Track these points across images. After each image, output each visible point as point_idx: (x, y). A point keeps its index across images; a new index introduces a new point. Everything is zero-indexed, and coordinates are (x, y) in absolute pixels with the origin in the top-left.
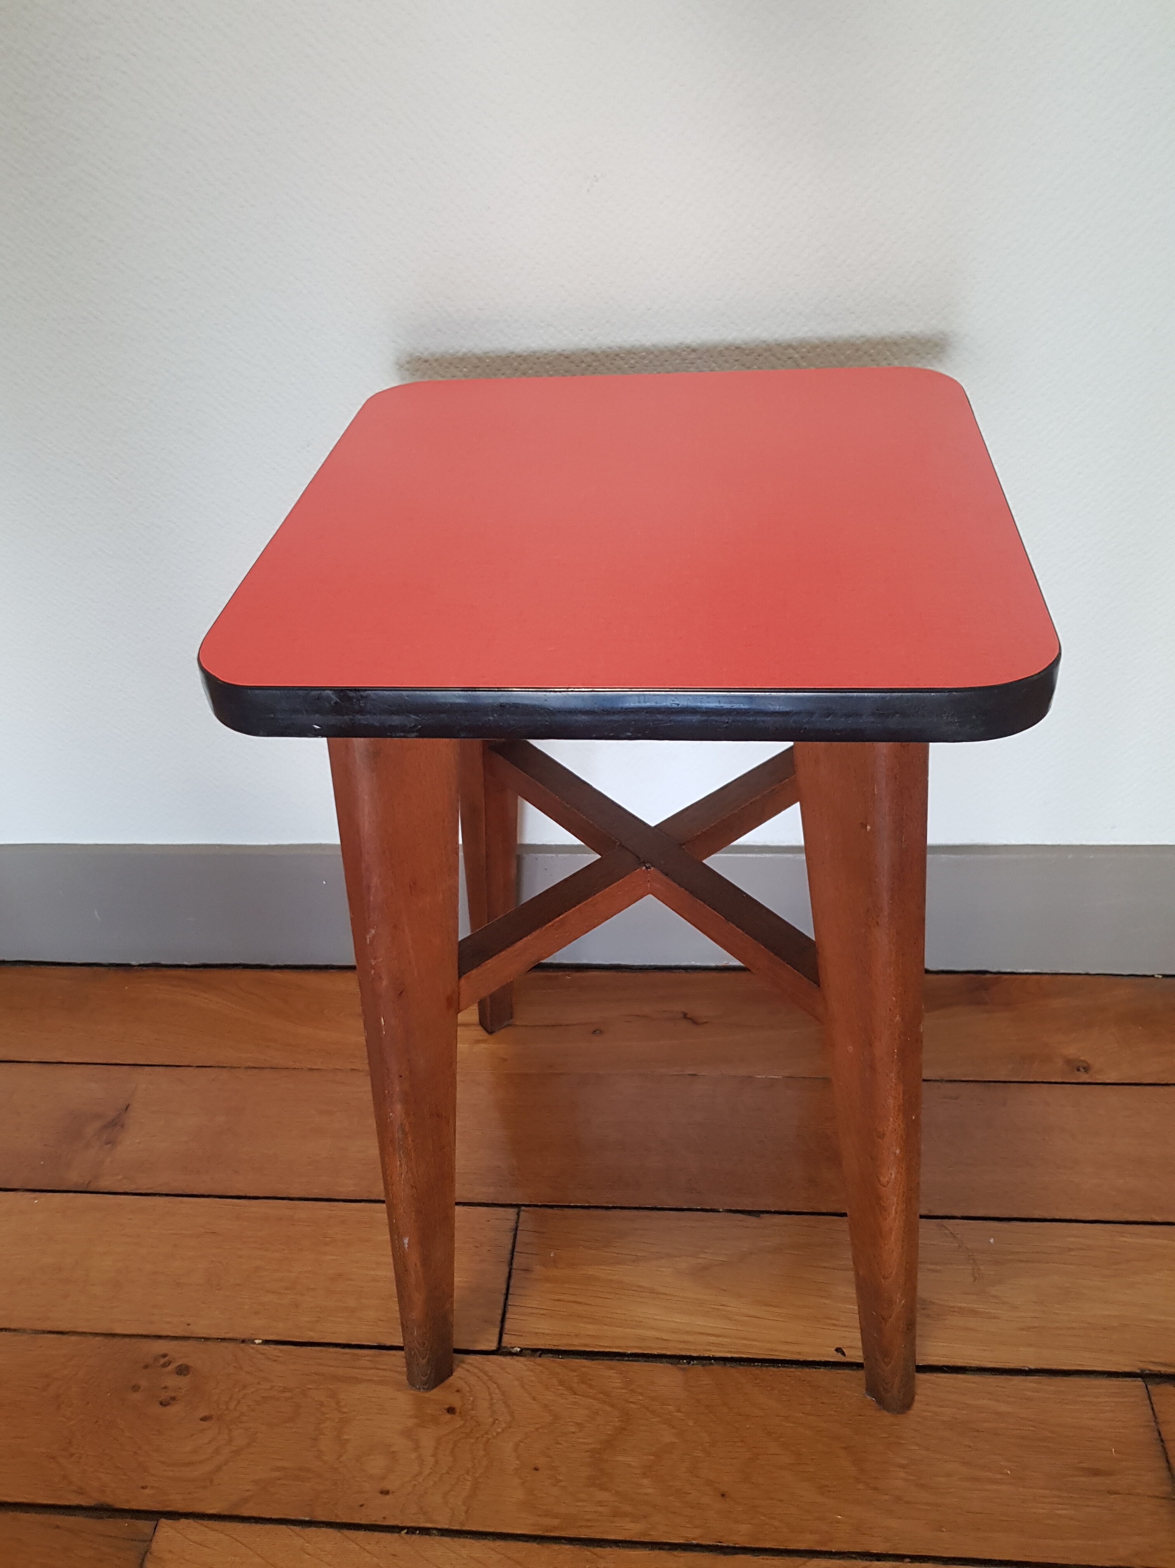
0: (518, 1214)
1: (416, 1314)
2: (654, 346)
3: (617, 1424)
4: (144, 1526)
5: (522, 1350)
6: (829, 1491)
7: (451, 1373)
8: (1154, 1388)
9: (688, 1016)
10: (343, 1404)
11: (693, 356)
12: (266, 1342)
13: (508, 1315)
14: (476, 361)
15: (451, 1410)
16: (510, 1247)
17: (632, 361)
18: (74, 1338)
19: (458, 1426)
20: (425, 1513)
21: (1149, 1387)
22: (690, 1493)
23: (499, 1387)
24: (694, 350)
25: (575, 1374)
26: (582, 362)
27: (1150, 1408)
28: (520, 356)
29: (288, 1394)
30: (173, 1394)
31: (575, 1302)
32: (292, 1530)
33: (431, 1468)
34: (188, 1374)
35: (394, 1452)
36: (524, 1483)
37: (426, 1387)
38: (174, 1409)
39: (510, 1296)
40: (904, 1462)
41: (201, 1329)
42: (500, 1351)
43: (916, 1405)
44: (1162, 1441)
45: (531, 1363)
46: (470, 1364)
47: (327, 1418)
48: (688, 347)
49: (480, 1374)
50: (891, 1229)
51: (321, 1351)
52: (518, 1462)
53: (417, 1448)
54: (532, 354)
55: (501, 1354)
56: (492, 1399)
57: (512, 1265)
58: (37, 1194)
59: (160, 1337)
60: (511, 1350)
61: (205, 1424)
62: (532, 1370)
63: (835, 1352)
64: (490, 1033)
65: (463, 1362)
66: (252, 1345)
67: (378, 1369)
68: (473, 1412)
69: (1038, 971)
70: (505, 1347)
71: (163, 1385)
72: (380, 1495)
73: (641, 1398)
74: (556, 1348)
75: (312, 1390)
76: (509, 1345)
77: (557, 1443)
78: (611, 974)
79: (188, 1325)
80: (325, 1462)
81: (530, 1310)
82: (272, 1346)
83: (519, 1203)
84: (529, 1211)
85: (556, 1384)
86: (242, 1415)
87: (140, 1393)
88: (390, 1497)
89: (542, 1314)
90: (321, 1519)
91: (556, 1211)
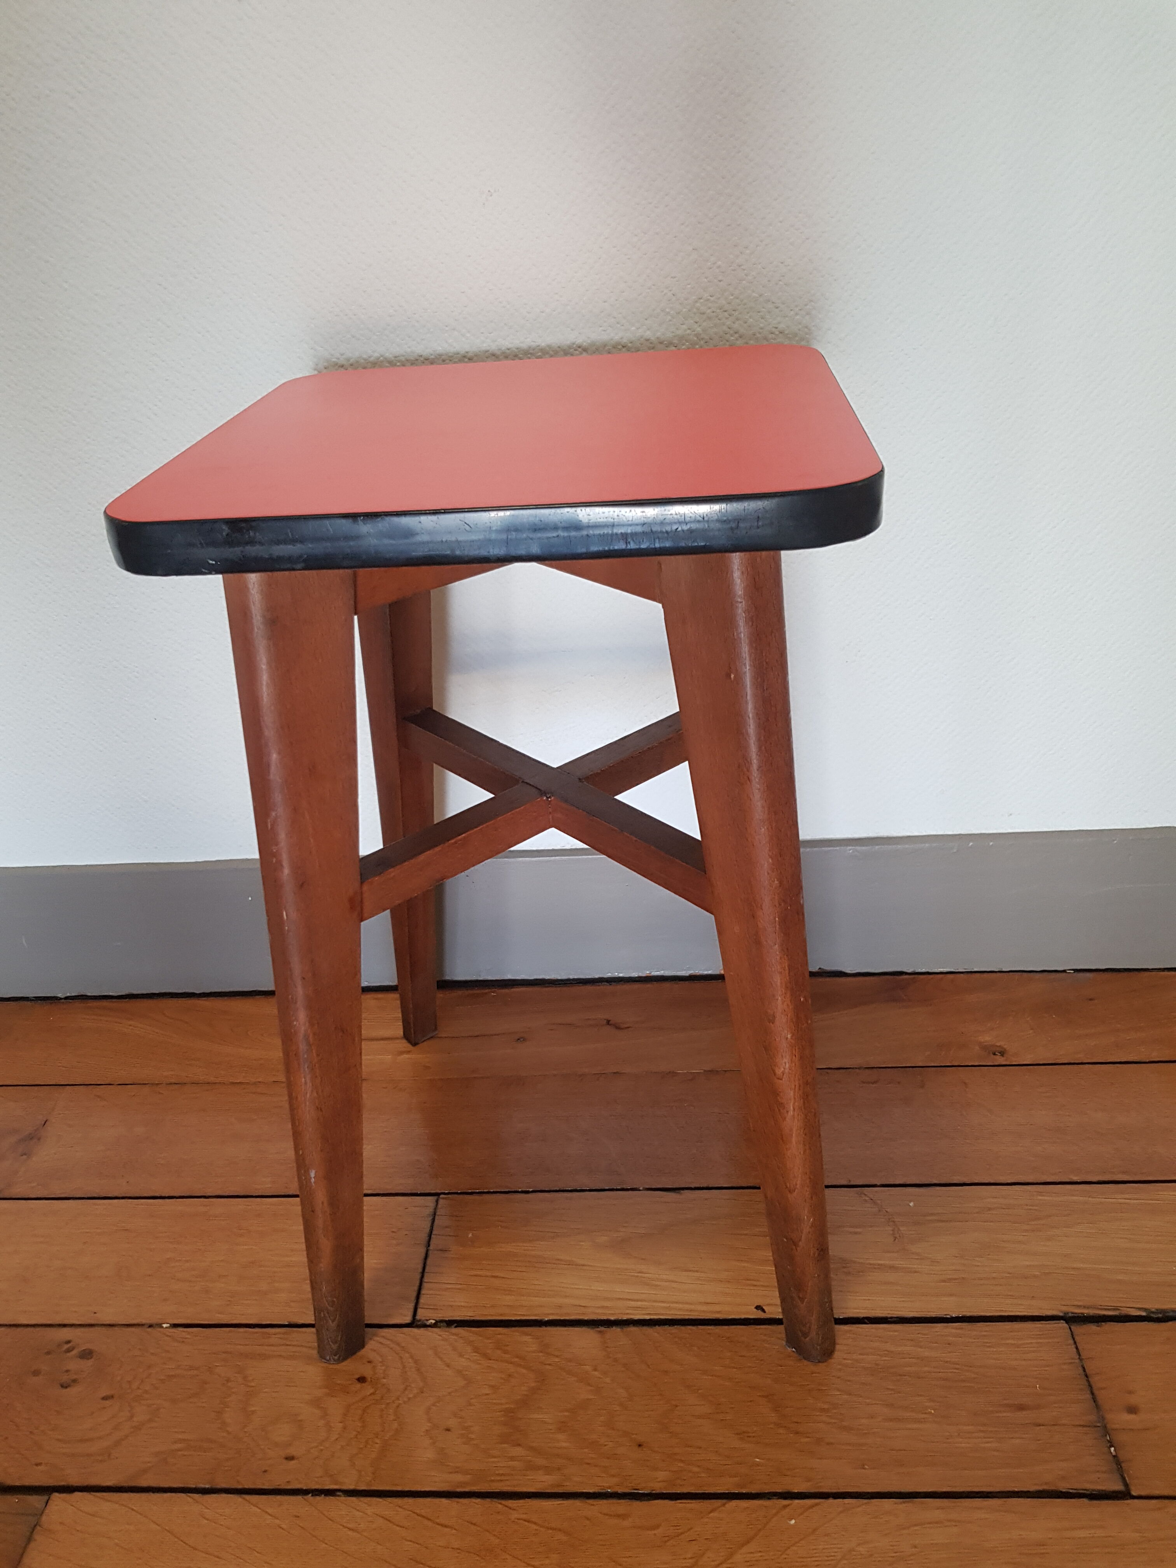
1: (325, 1264)
3: (533, 1385)
4: (36, 1500)
5: (435, 1322)
6: (749, 1437)
7: (363, 1346)
8: (1078, 1329)
9: (611, 1022)
10: (251, 1378)
12: (175, 1326)
13: (423, 1292)
15: (362, 1380)
16: (428, 1230)
19: (368, 1394)
20: (328, 1476)
21: (1072, 1327)
22: (605, 1445)
23: (412, 1357)
25: (490, 1341)
27: (1073, 1346)
29: (194, 1372)
30: (75, 1377)
32: (190, 1497)
33: (339, 1434)
34: (91, 1358)
35: (301, 1421)
36: (434, 1443)
37: (336, 1358)
38: (74, 1390)
39: (426, 1274)
40: (826, 1406)
41: (108, 1317)
42: (414, 1324)
43: (837, 1354)
44: (1087, 1376)
45: (444, 1334)
46: (383, 1337)
47: (233, 1392)
49: (392, 1345)
50: (791, 1130)
51: (230, 1332)
52: (429, 1424)
53: (325, 1415)
54: (438, 357)
55: (415, 1327)
56: (404, 1367)
57: (429, 1246)
59: (65, 1326)
60: (426, 1322)
61: (107, 1403)
62: (446, 1340)
63: (755, 1310)
64: (415, 1044)
65: (375, 1335)
66: (160, 1329)
67: (287, 1345)
68: (384, 1380)
69: (952, 970)
70: (420, 1320)
71: (65, 1369)
72: (285, 1461)
73: (557, 1360)
74: (472, 1318)
75: (219, 1367)
76: (423, 1319)
77: (471, 1405)
78: (536, 989)
79: (95, 1313)
80: (229, 1433)
81: (446, 1286)
82: (180, 1329)
83: (438, 1191)
84: (447, 1198)
85: (470, 1351)
86: (145, 1393)
87: (40, 1377)
88: (294, 1462)
89: (458, 1289)
90: (223, 1486)
91: (476, 1197)
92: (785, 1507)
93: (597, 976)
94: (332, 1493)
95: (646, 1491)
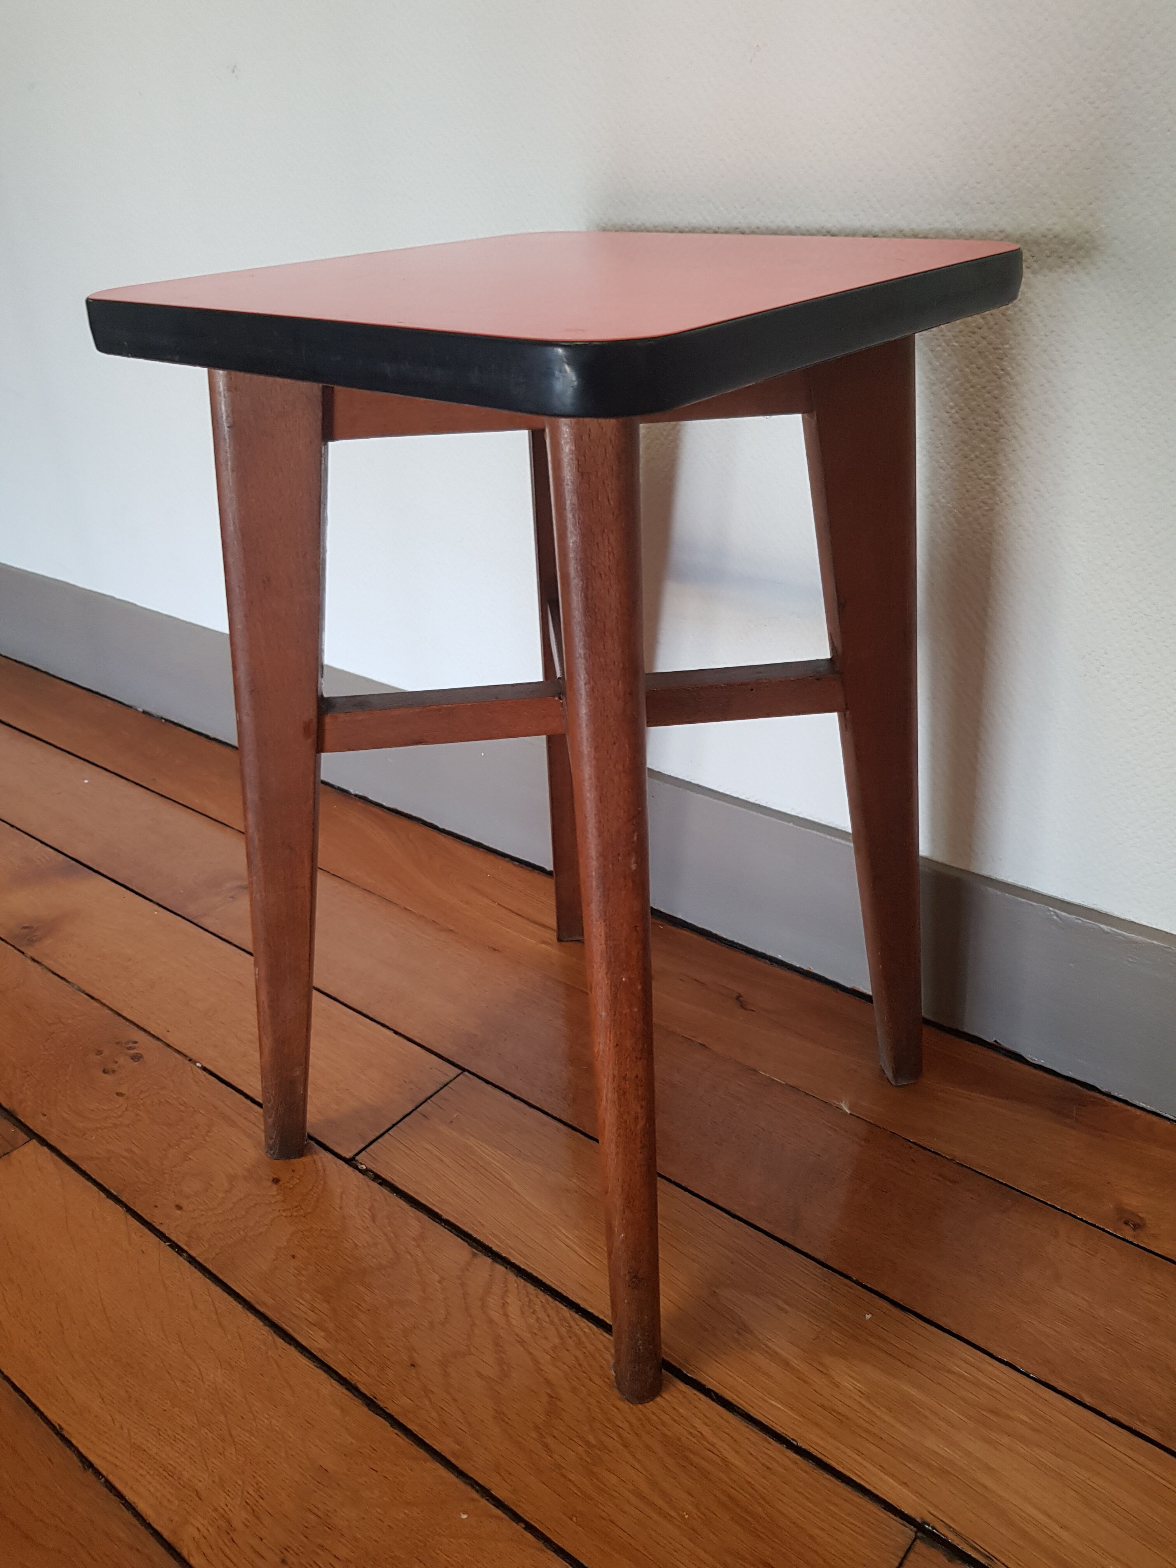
0: (458, 1075)
4: (22, 1136)
5: (367, 1170)
6: (503, 1420)
7: (301, 1154)
8: (921, 1547)
9: (741, 999)
10: (211, 1134)
12: (204, 1069)
13: (379, 1140)
16: (429, 1094)
18: (96, 1004)
19: (270, 1194)
20: (190, 1237)
21: (916, 1540)
22: (388, 1347)
23: (325, 1185)
25: (388, 1209)
29: (183, 1108)
30: (117, 1068)
31: (439, 1159)
32: (99, 1193)
33: (224, 1211)
34: (138, 1061)
35: (211, 1185)
36: (276, 1261)
37: (275, 1155)
38: (107, 1077)
39: (395, 1128)
41: (173, 1038)
42: (351, 1162)
45: (364, 1182)
46: (321, 1158)
49: (320, 1169)
52: (285, 1244)
53: (228, 1191)
55: (350, 1165)
56: (312, 1190)
57: (418, 1107)
58: (161, 909)
59: (144, 1030)
60: (359, 1164)
61: (115, 1097)
62: (359, 1187)
64: (560, 940)
65: (316, 1153)
66: (192, 1065)
68: (290, 1191)
70: (357, 1161)
71: (116, 1060)
72: (174, 1207)
73: (420, 1254)
74: (393, 1182)
75: (200, 1114)
76: (360, 1161)
77: (327, 1249)
78: (701, 939)
79: (168, 1031)
80: (162, 1164)
81: (401, 1146)
82: (204, 1073)
83: (466, 1067)
84: (468, 1077)
85: (367, 1207)
86: (143, 1104)
87: (99, 1057)
88: (179, 1212)
89: (406, 1153)
90: (124, 1199)
91: (489, 1088)
92: (472, 1499)
93: (759, 950)
94: (180, 1251)
95: (382, 1405)
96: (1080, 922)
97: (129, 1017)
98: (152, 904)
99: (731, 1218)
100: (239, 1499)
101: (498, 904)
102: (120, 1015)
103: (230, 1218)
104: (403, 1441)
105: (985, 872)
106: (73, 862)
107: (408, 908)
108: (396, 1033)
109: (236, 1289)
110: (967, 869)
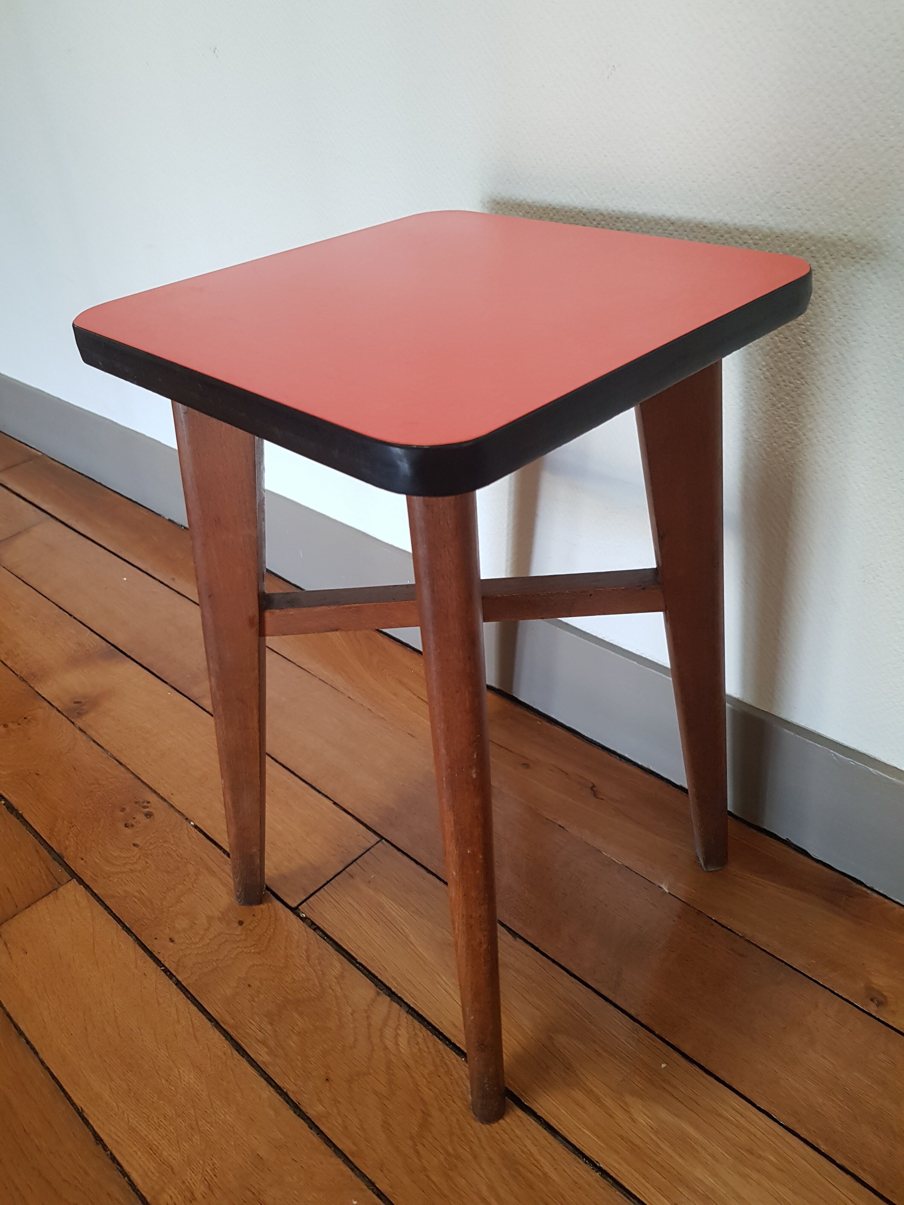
0: (377, 842)
2: (644, 214)
3: (313, 995)
4: (66, 876)
5: (306, 918)
6: (388, 1129)
7: (260, 902)
9: (595, 789)
10: (197, 882)
11: (672, 228)
12: (196, 827)
13: (317, 894)
14: (527, 208)
16: (355, 857)
17: (628, 225)
18: (123, 769)
19: (236, 933)
20: (177, 965)
22: (311, 1064)
23: (275, 928)
24: (672, 223)
25: (319, 951)
26: (594, 220)
28: (554, 209)
29: (179, 859)
31: (358, 912)
33: (203, 945)
34: (149, 818)
35: (195, 923)
36: (237, 988)
38: (128, 831)
39: (329, 884)
41: (175, 801)
42: (295, 910)
43: (496, 1125)
45: (303, 928)
46: (274, 906)
47: (184, 883)
48: (669, 220)
49: (273, 914)
51: (213, 848)
52: (244, 975)
53: (207, 929)
55: (294, 913)
56: (265, 932)
57: (347, 867)
58: (173, 690)
59: (155, 792)
60: (301, 913)
61: (133, 848)
62: (299, 932)
65: (272, 902)
66: (189, 824)
68: (250, 932)
70: (299, 910)
71: (134, 816)
72: (168, 940)
73: (339, 990)
74: (323, 928)
75: (191, 865)
76: (301, 910)
77: (273, 981)
78: (569, 735)
79: (172, 794)
80: (162, 904)
81: (331, 899)
82: (196, 830)
83: (384, 836)
84: (385, 844)
85: (304, 949)
86: (151, 854)
87: (122, 813)
88: (172, 944)
89: (335, 906)
90: (134, 931)
91: (399, 854)
92: (362, 1189)
93: (611, 748)
94: (171, 975)
95: (304, 1110)
96: (854, 764)
97: (145, 781)
98: (166, 685)
99: (569, 976)
100: (200, 1175)
101: (418, 697)
102: (139, 779)
103: (207, 951)
104: (316, 1139)
105: (783, 716)
106: (112, 648)
107: (351, 697)
108: (335, 803)
109: (207, 1009)
110: (769, 712)
